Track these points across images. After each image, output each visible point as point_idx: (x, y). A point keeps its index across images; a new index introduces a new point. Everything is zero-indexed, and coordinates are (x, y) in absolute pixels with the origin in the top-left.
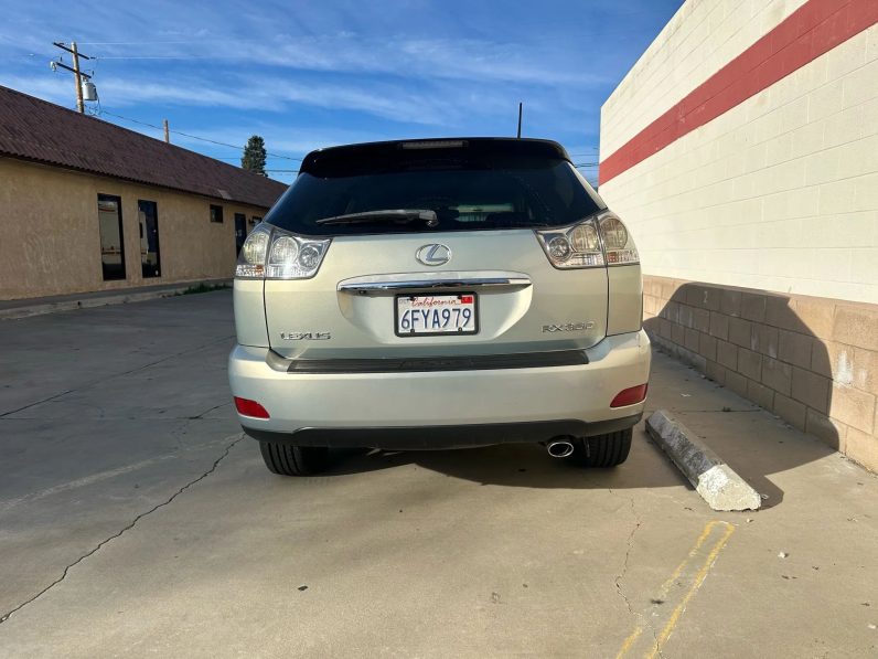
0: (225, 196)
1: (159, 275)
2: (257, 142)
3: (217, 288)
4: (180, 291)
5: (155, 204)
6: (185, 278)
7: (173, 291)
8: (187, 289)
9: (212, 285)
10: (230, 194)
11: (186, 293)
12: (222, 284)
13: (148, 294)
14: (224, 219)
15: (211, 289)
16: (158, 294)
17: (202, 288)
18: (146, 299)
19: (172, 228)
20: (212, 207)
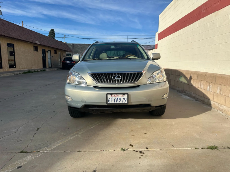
0: (37, 42)
1: (15, 67)
2: (52, 31)
3: (35, 72)
4: (21, 73)
5: (13, 45)
6: (25, 68)
7: (18, 73)
8: (24, 72)
9: (33, 71)
10: (39, 42)
11: (23, 73)
12: (36, 71)
13: (9, 74)
14: (38, 51)
15: (32, 72)
16: (13, 74)
17: (29, 72)
18: (8, 75)
19: (20, 53)
20: (34, 47)
